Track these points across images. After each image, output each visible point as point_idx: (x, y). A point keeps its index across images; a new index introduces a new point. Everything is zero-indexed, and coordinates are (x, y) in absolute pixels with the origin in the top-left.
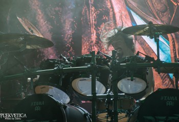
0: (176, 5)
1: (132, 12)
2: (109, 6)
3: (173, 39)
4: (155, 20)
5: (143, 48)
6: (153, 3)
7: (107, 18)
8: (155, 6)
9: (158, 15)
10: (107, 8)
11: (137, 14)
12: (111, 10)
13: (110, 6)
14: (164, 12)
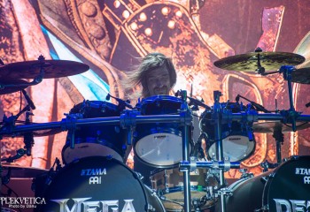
0: (118, 28)
1: (50, 35)
2: (11, 23)
3: (115, 81)
4: (86, 49)
5: (68, 93)
6: (84, 23)
7: (8, 42)
8: (86, 29)
9: (91, 42)
10: (8, 26)
11: (58, 38)
12: (15, 28)
13: (13, 23)
14: (100, 39)
